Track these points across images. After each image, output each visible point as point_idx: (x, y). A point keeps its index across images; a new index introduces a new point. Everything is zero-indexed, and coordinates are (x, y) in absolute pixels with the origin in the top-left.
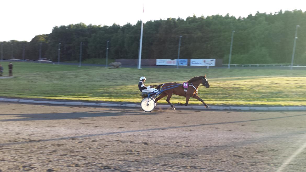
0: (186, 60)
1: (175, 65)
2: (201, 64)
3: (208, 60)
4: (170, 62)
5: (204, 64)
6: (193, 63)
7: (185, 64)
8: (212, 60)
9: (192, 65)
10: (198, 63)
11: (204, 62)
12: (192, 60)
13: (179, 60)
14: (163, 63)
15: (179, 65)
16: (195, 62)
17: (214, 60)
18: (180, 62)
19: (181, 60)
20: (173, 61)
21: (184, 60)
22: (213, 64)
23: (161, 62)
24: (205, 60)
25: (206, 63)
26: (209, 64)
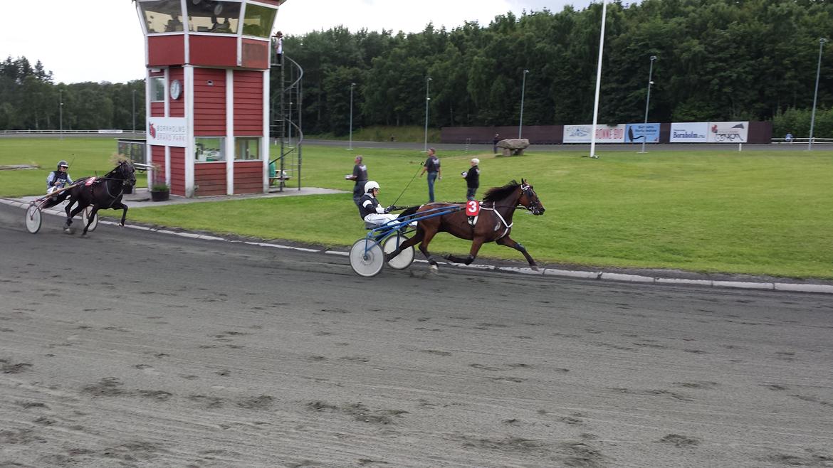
0: (657, 126)
1: (621, 141)
2: (703, 137)
3: (725, 126)
4: (606, 134)
5: (712, 138)
6: (676, 136)
7: (652, 138)
10: (695, 136)
11: (714, 130)
12: (675, 127)
13: (635, 126)
15: (635, 141)
16: (684, 133)
17: (746, 124)
18: (639, 131)
19: (640, 127)
20: (613, 129)
21: (650, 127)
22: (742, 137)
23: (578, 134)
24: (716, 126)
25: (718, 133)
26: (727, 136)
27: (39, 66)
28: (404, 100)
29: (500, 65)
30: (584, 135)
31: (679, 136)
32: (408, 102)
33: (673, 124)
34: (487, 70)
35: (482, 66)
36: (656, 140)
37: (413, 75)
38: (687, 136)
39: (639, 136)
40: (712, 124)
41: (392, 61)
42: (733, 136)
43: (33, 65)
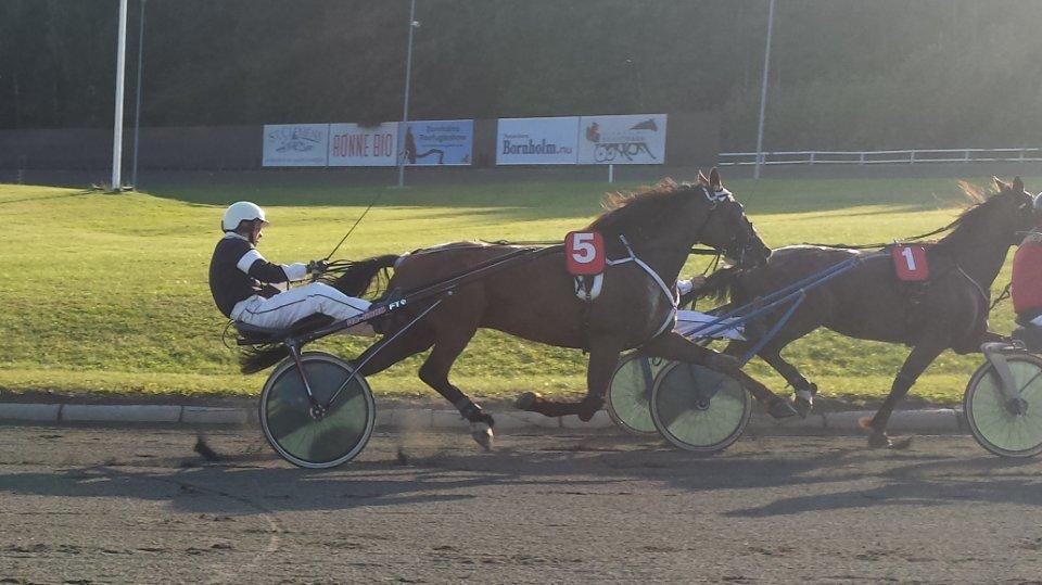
0: (466, 126)
1: (391, 161)
2: (567, 150)
3: (615, 126)
4: (357, 146)
5: (587, 155)
6: (509, 149)
7: (457, 156)
8: (651, 126)
9: (502, 159)
10: (551, 149)
11: (592, 133)
12: (507, 127)
13: (419, 127)
14: (309, 148)
15: (420, 163)
16: (524, 142)
17: (661, 119)
18: (427, 138)
19: (429, 129)
20: (371, 133)
21: (449, 129)
22: (652, 149)
23: (295, 147)
24: (595, 126)
25: (601, 142)
26: (621, 148)
30: (310, 148)
31: (516, 150)
33: (501, 121)
36: (465, 160)
38: (532, 149)
39: (429, 149)
40: (588, 120)
42: (633, 149)
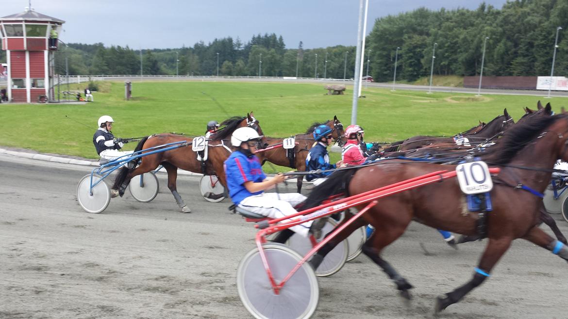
4: (565, 84)
23: (546, 83)
27: (281, 39)
28: (447, 57)
29: (504, 32)
32: (450, 59)
34: (494, 36)
35: (490, 33)
37: (454, 41)
41: (444, 31)
43: (278, 37)
